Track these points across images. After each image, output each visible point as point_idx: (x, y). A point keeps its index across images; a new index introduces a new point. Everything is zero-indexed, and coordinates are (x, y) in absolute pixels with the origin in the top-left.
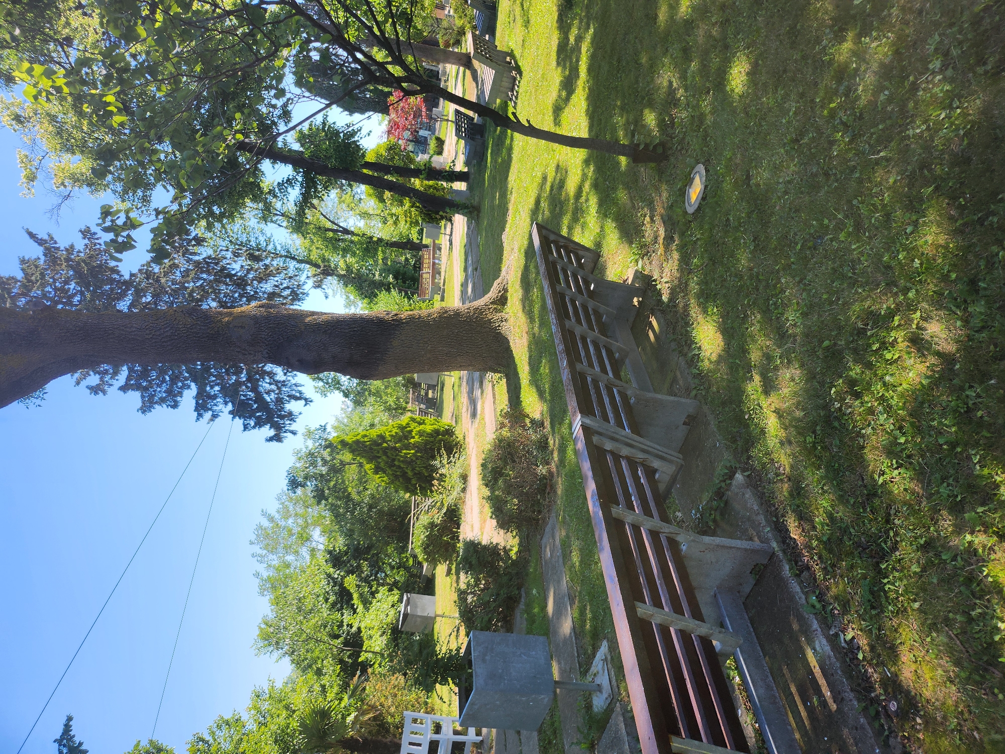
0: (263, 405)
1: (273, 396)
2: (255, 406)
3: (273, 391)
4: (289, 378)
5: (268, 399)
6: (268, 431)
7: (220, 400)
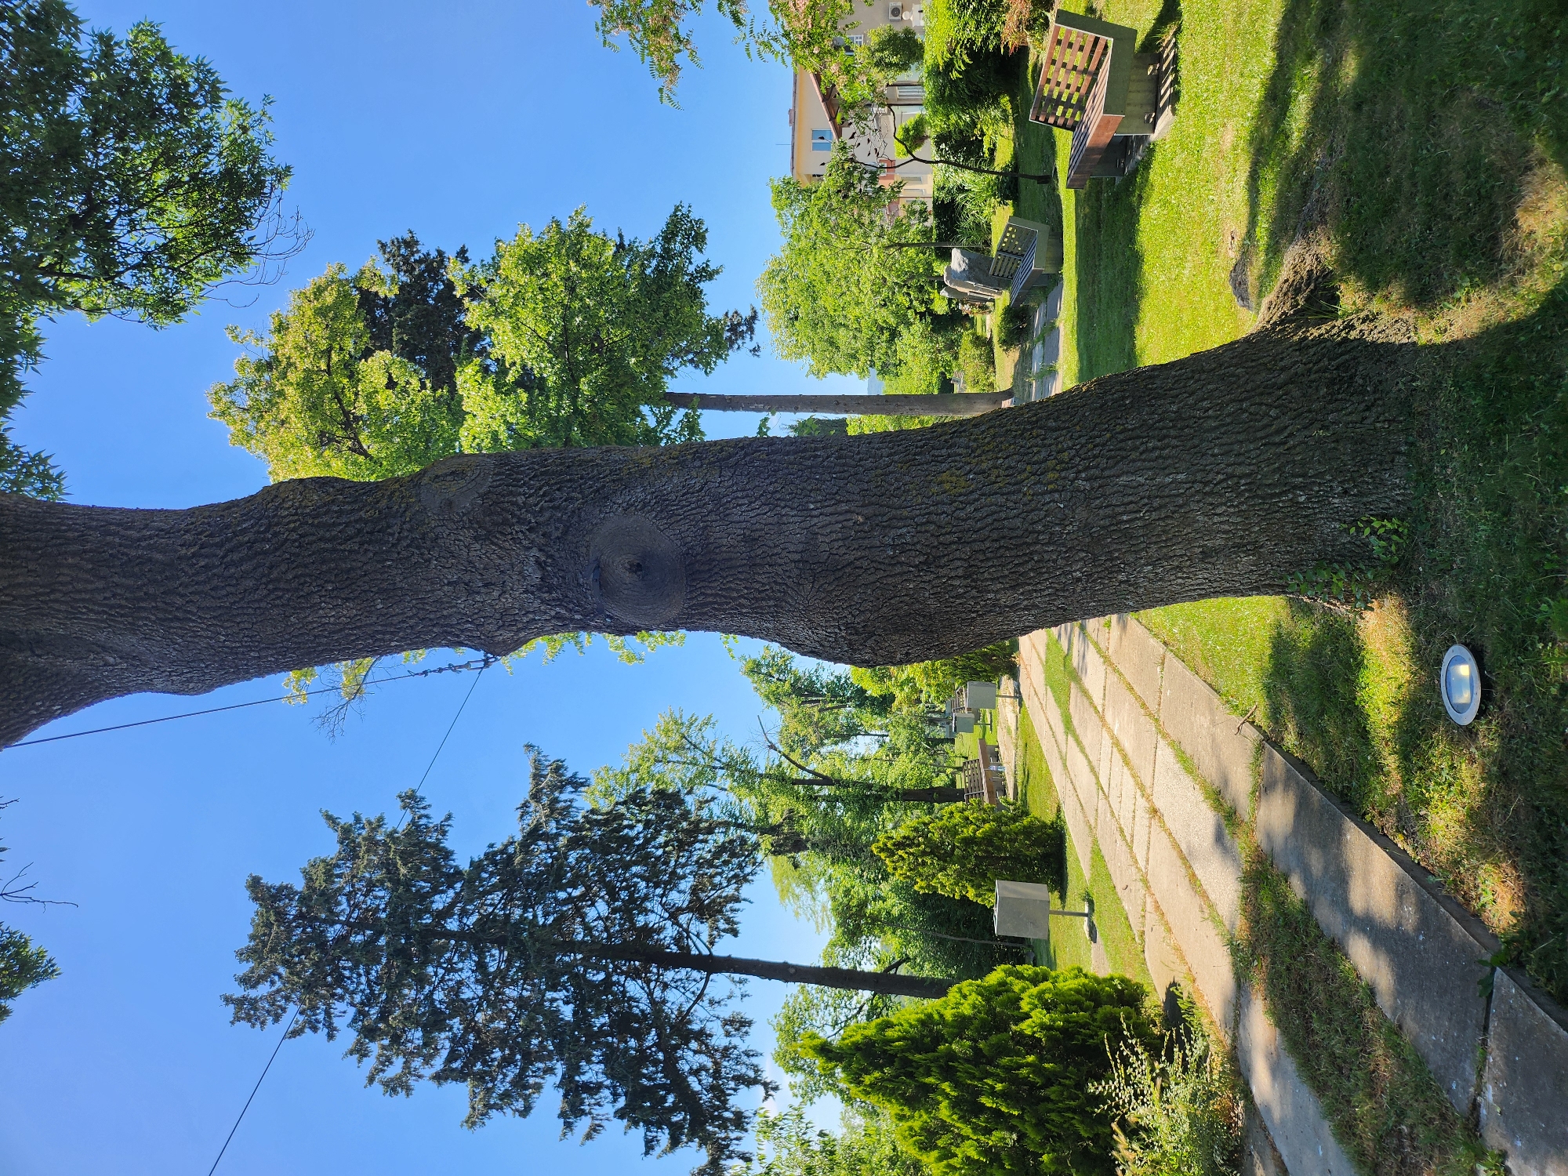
0: (688, 1099)
1: (707, 1080)
2: (671, 1099)
3: (707, 1071)
4: (736, 1041)
5: (696, 1087)
6: (695, 1154)
7: (606, 1093)
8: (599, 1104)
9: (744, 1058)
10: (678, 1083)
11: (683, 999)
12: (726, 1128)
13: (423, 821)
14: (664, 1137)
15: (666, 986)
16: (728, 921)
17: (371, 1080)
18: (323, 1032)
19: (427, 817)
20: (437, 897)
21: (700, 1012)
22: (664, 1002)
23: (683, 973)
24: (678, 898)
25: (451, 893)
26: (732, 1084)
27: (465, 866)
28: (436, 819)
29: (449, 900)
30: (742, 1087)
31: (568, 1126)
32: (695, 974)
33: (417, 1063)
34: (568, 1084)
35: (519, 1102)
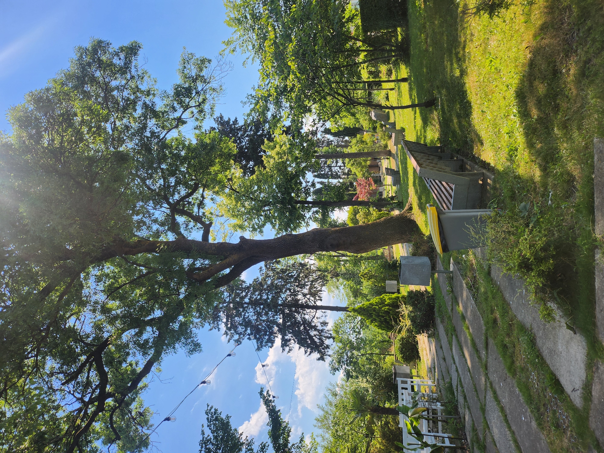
1: (318, 337)
3: (318, 335)
4: (324, 328)
5: (316, 340)
6: (316, 355)
7: (292, 341)
8: (291, 344)
9: (327, 332)
10: (311, 338)
11: (310, 317)
12: (324, 349)
14: (309, 350)
15: (305, 314)
16: (319, 297)
17: (229, 341)
18: (217, 329)
21: (314, 321)
22: (304, 318)
23: (308, 311)
24: (306, 291)
26: (325, 339)
27: (248, 285)
30: (328, 340)
31: (284, 350)
32: (312, 311)
33: (242, 336)
34: (283, 339)
35: (270, 344)
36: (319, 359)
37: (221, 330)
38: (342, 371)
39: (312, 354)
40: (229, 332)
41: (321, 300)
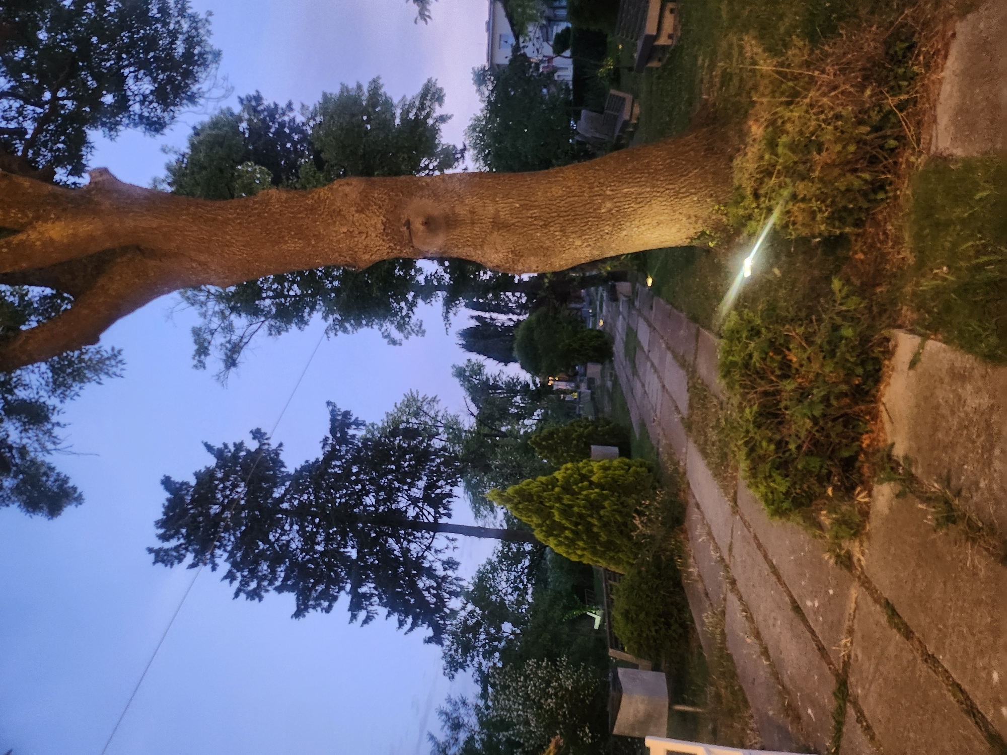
0: (423, 601)
2: (412, 601)
4: (450, 573)
6: (424, 631)
7: (376, 599)
8: (371, 604)
9: (455, 581)
10: (417, 593)
11: (419, 549)
12: (444, 620)
13: (266, 447)
14: (410, 620)
15: (409, 541)
16: (445, 508)
17: (237, 595)
18: (209, 566)
19: (269, 444)
20: (275, 490)
21: (430, 556)
22: (409, 550)
23: (419, 535)
24: (417, 493)
25: (284, 488)
26: (448, 596)
27: (292, 472)
28: (274, 445)
29: (283, 492)
30: (454, 599)
31: (354, 617)
32: (426, 535)
33: (265, 583)
34: (354, 592)
35: (325, 604)
36: (429, 641)
37: (218, 569)
38: (471, 670)
39: (417, 630)
40: (239, 574)
41: (449, 516)
